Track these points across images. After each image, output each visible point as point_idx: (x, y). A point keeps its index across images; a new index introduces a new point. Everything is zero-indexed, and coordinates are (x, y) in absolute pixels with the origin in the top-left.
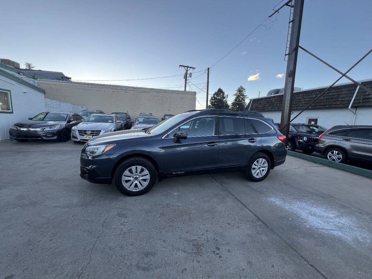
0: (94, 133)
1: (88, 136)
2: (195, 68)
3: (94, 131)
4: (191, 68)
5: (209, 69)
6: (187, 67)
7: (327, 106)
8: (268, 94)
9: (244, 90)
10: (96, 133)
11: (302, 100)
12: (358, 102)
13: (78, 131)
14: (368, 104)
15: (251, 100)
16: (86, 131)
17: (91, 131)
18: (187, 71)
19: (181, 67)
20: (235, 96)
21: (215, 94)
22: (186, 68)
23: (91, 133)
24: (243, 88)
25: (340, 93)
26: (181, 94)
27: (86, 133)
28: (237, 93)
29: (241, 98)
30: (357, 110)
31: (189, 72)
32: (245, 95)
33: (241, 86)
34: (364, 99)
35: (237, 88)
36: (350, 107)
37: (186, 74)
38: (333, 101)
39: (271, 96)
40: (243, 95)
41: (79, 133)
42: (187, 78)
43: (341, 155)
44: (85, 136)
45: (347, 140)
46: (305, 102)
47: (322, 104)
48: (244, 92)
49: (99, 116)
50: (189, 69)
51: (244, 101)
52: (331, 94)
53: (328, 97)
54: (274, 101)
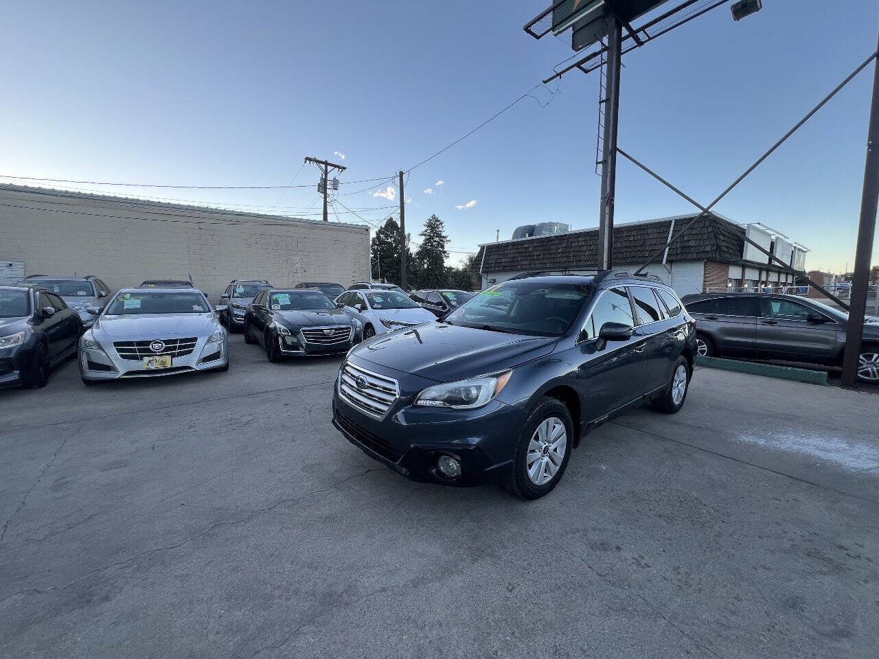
0: (175, 348)
1: (157, 358)
2: (344, 168)
3: (175, 341)
4: (335, 166)
5: (401, 174)
6: (326, 164)
7: (629, 260)
8: (516, 234)
9: (441, 223)
10: (180, 347)
11: (585, 248)
12: (674, 252)
13: (116, 344)
14: (690, 256)
15: (483, 248)
16: (148, 343)
17: (166, 342)
18: (326, 173)
19: (308, 161)
20: (423, 238)
21: (380, 231)
22: (323, 166)
23: (166, 349)
24: (437, 221)
25: (646, 237)
26: (332, 230)
27: (149, 350)
28: (426, 231)
29: (435, 241)
30: (673, 266)
31: (330, 177)
32: (443, 234)
33: (434, 217)
34: (682, 248)
35: (425, 220)
36: (664, 262)
37: (325, 180)
38: (636, 252)
39: (524, 239)
40: (439, 236)
41: (119, 351)
42: (329, 191)
43: (705, 346)
44: (146, 359)
45: (712, 318)
46: (590, 253)
47: (620, 256)
48: (440, 229)
49: (153, 295)
50: (329, 168)
51: (443, 247)
52: (631, 238)
53: (628, 244)
54: (531, 249)
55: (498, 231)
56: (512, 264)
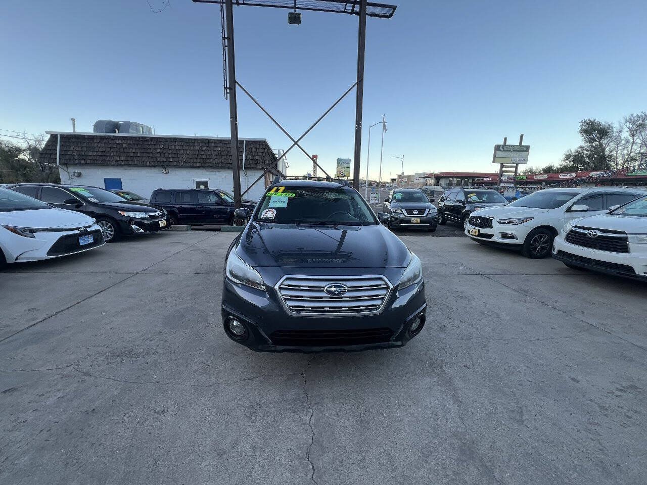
7: (220, 165)
12: (248, 163)
14: (257, 166)
34: (252, 160)
36: (243, 169)
52: (219, 149)
54: (124, 146)
55: (73, 120)
56: (103, 158)
